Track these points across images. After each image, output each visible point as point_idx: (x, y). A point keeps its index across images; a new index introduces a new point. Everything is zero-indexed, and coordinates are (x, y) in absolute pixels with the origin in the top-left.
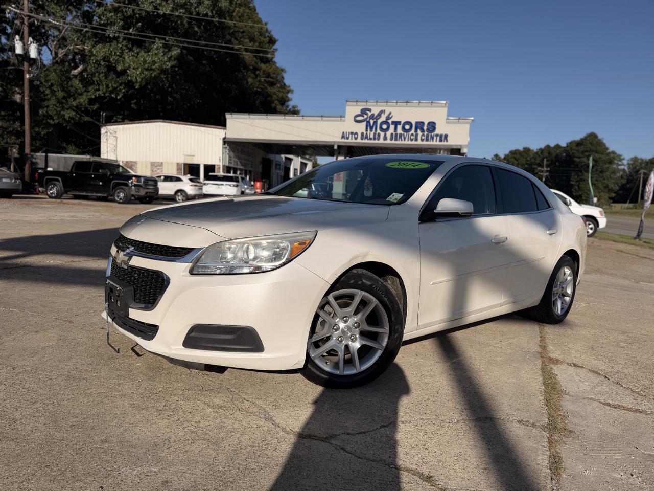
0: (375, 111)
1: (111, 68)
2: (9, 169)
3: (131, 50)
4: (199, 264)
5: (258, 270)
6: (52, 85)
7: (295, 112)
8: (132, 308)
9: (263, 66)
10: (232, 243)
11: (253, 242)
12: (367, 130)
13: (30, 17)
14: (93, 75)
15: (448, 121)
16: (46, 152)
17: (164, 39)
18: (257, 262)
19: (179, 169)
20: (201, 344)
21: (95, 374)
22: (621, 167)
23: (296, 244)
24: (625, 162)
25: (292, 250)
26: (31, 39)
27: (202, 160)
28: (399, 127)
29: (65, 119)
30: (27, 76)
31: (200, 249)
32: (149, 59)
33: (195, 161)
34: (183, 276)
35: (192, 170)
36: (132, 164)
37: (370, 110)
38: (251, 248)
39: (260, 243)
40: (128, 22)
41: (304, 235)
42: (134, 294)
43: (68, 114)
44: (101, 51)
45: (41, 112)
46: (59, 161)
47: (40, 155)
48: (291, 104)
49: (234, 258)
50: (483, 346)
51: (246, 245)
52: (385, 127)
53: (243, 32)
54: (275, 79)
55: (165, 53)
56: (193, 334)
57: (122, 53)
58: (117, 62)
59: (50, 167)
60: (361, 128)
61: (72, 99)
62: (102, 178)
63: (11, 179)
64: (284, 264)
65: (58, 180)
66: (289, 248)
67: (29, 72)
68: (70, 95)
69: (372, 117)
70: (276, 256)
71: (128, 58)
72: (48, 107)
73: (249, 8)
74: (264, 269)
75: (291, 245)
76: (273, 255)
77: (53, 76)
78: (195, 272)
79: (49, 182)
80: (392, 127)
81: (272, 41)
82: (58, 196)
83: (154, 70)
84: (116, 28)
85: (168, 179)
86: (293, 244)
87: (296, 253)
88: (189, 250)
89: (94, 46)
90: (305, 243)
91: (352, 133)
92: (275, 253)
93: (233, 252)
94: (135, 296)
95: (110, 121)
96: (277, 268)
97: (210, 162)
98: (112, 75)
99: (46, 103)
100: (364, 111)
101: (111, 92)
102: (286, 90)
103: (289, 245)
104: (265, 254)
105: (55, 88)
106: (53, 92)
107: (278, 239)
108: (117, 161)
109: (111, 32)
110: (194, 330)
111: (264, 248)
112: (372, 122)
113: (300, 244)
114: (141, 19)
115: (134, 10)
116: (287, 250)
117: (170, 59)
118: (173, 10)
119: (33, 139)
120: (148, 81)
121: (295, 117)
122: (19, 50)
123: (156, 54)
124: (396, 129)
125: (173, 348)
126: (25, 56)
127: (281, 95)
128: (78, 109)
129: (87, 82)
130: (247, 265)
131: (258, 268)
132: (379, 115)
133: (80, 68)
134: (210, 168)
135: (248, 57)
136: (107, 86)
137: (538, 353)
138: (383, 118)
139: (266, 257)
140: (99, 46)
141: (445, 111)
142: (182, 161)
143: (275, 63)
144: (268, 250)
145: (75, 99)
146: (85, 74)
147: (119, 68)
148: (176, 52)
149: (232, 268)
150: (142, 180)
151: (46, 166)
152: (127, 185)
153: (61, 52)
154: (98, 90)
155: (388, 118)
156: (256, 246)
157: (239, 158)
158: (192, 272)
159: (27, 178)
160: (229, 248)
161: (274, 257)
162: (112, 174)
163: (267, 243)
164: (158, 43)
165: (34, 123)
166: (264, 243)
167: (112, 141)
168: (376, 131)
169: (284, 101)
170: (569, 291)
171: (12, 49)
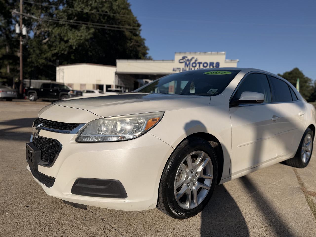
0: (189, 57)
1: (62, 39)
2: (12, 88)
3: (71, 30)
4: (82, 135)
5: (123, 139)
6: (34, 47)
7: (150, 59)
8: (40, 165)
9: (135, 38)
10: (106, 120)
11: (120, 119)
12: (185, 67)
13: (23, 15)
14: (53, 42)
15: (226, 62)
16: (30, 79)
17: (87, 24)
18: (123, 133)
19: (94, 87)
20: (84, 192)
21: (16, 207)
22: (311, 85)
23: (150, 120)
24: (313, 82)
25: (147, 124)
26: (23, 26)
27: (105, 83)
28: (201, 65)
29: (39, 64)
30: (21, 43)
31: (83, 124)
32: (79, 34)
33: (101, 83)
34: (71, 143)
35: (100, 87)
36: (71, 85)
37: (186, 57)
38: (119, 124)
39: (125, 120)
40: (70, 17)
41: (156, 114)
42: (42, 155)
43: (42, 61)
44: (56, 31)
45: (28, 60)
46: (36, 84)
47: (27, 81)
48: (148, 56)
49: (107, 131)
50: (264, 184)
51: (115, 121)
52: (194, 65)
53: (125, 21)
54: (140, 44)
55: (87, 32)
56: (78, 185)
57: (67, 32)
58: (64, 36)
59: (32, 86)
60: (182, 66)
61: (43, 54)
62: (56, 91)
63: (12, 92)
64: (142, 135)
65: (34, 93)
66: (145, 123)
67: (22, 41)
68: (42, 52)
69: (188, 60)
70: (136, 129)
71: (70, 34)
72: (31, 58)
73: (128, 10)
74: (128, 138)
75: (146, 121)
76: (134, 128)
77: (34, 44)
78: (79, 141)
79: (30, 93)
80: (198, 65)
81: (139, 26)
82: (35, 100)
83: (82, 40)
84: (64, 20)
85: (88, 92)
86: (148, 121)
87: (150, 127)
88: (76, 125)
89: (53, 28)
90: (156, 120)
91: (178, 69)
92: (135, 127)
93: (107, 127)
94: (42, 157)
95: (61, 64)
96: (137, 137)
97: (109, 83)
98: (63, 43)
99: (31, 56)
100: (184, 58)
101: (62, 50)
102: (146, 49)
103: (145, 121)
104: (129, 127)
105: (35, 49)
106: (34, 51)
107: (138, 117)
108: (64, 83)
109: (61, 22)
110: (78, 182)
111: (127, 124)
112: (188, 63)
113: (153, 120)
114: (76, 15)
115: (72, 11)
116: (144, 125)
117: (89, 34)
118: (91, 10)
119: (24, 73)
120: (79, 45)
121: (150, 61)
122: (18, 31)
123: (83, 32)
124: (200, 66)
125: (65, 193)
126: (21, 34)
127: (143, 51)
128: (46, 59)
129: (50, 46)
130: (115, 135)
131: (124, 137)
132: (191, 59)
133: (47, 39)
134: (108, 86)
135: (127, 33)
136: (60, 48)
137: (300, 188)
138: (193, 61)
139: (128, 130)
140: (56, 29)
141: (224, 57)
142: (95, 83)
143: (140, 36)
144: (130, 125)
145: (45, 54)
146: (49, 43)
147: (65, 39)
148: (92, 30)
149: (106, 137)
150: (75, 92)
151: (30, 86)
152: (67, 94)
153: (38, 32)
154: (55, 50)
155: (196, 61)
156: (122, 122)
157: (123, 81)
158: (77, 141)
159: (20, 92)
160: (104, 124)
161: (135, 129)
162: (60, 89)
163: (130, 120)
164: (84, 27)
165: (24, 65)
166: (128, 120)
167: (61, 74)
168: (190, 67)
169: (145, 54)
170: (310, 149)
171: (14, 31)
